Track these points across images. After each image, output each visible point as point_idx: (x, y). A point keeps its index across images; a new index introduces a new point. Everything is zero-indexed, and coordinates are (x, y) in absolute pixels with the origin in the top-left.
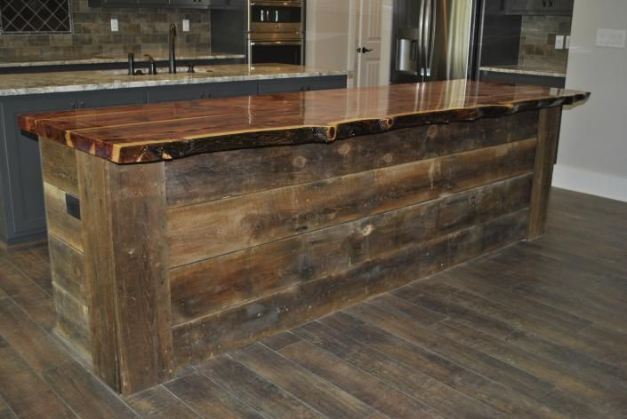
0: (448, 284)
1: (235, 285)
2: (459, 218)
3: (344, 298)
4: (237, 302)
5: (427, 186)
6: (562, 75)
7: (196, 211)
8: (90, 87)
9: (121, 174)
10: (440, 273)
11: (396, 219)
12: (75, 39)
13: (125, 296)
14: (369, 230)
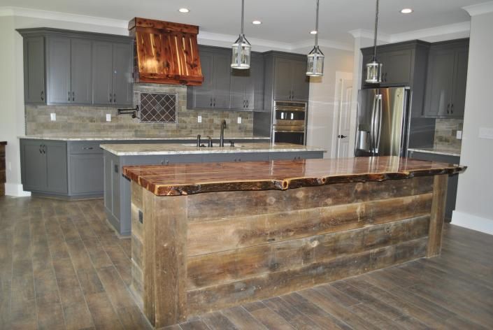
0: (367, 281)
1: (228, 270)
2: (378, 240)
3: (298, 285)
4: (228, 280)
5: (355, 220)
6: (458, 155)
7: (205, 225)
8: (172, 153)
9: (162, 201)
10: (364, 274)
11: (334, 238)
12: (178, 126)
13: (160, 270)
14: (315, 244)
